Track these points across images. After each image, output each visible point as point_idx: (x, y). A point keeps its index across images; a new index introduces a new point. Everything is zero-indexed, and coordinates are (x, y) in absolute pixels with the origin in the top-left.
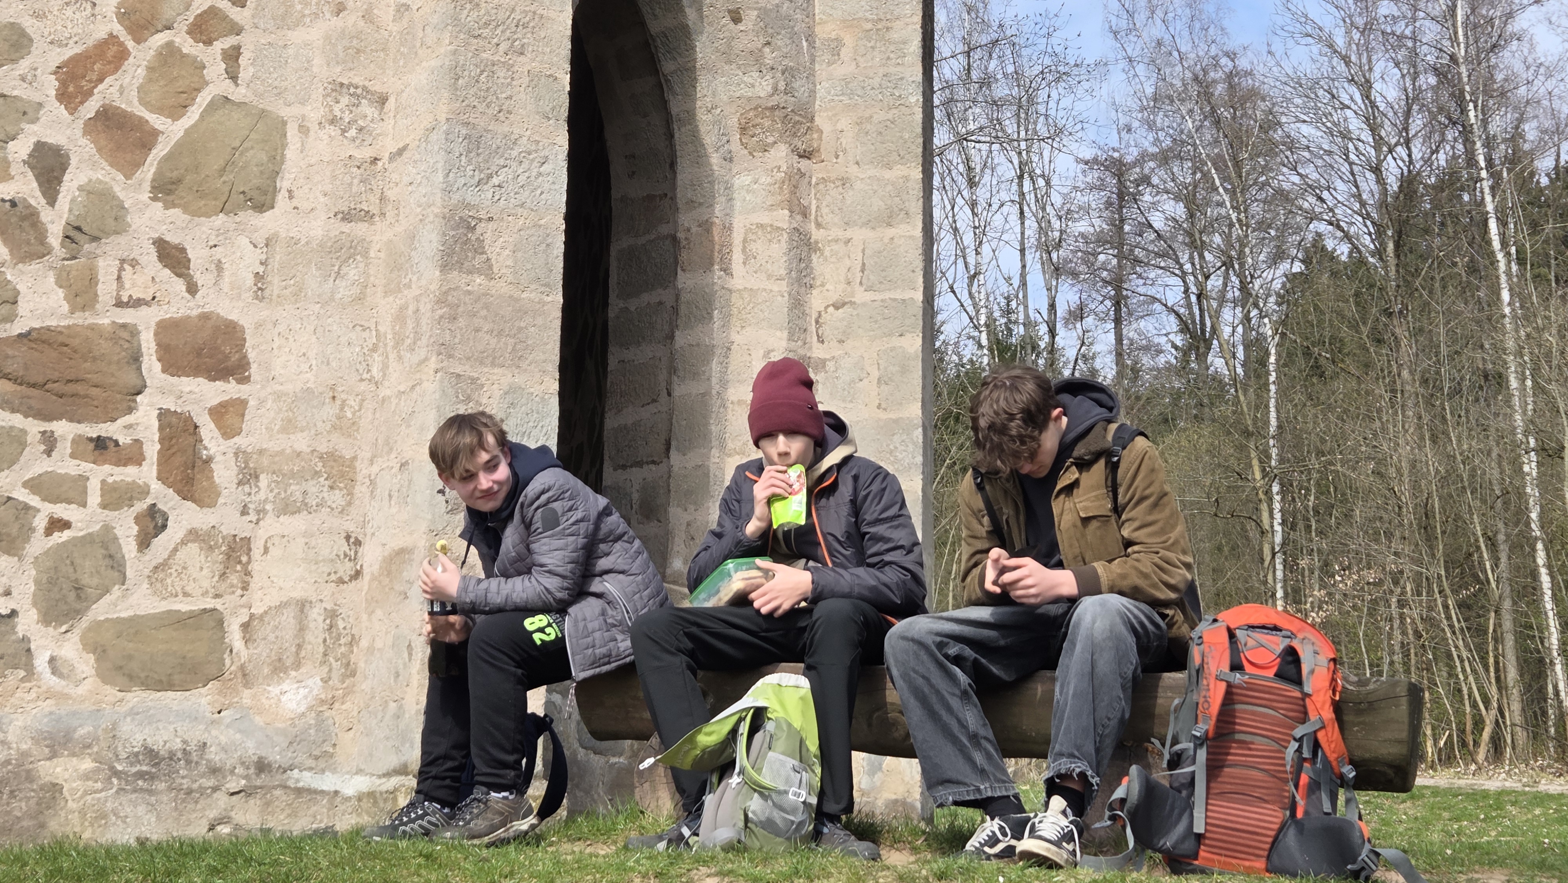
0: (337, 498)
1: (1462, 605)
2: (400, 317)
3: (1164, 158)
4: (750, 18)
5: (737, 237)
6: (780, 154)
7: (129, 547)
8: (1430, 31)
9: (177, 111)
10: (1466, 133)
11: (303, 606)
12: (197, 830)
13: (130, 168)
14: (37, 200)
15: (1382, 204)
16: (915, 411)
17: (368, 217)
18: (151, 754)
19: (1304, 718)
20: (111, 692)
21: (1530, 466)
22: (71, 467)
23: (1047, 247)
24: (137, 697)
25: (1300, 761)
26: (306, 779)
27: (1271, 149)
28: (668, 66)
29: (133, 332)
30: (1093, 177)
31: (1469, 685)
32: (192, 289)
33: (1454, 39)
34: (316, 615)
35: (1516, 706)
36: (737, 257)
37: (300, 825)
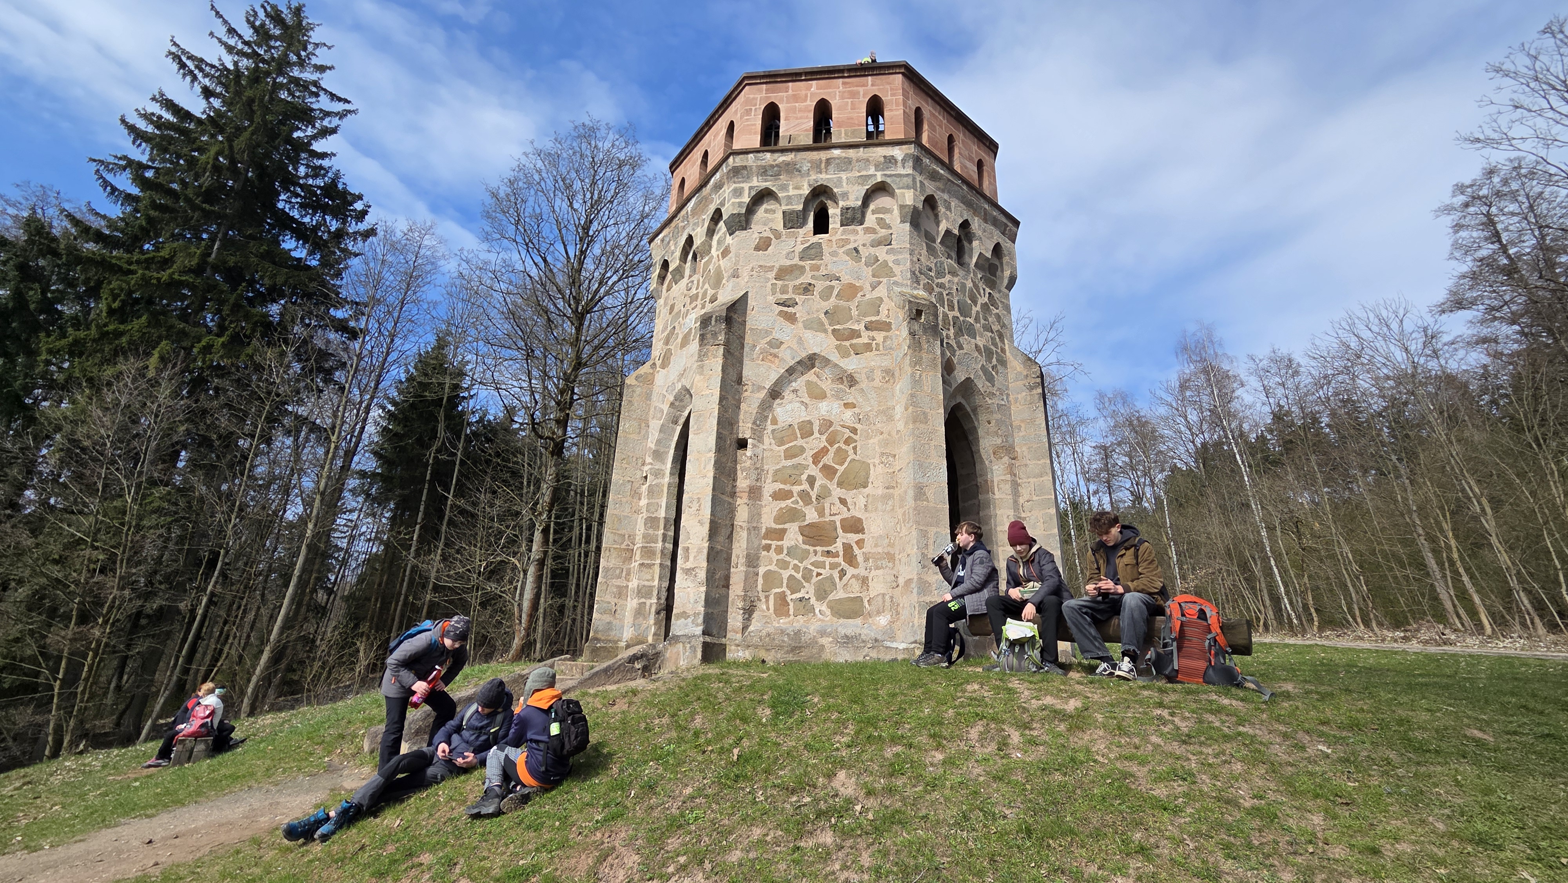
0: (890, 565)
1: (1245, 579)
2: (904, 514)
3: (1119, 444)
4: (993, 423)
5: (996, 484)
6: (1006, 459)
7: (837, 580)
8: (1205, 398)
9: (842, 464)
10: (1224, 429)
11: (884, 595)
12: (861, 659)
13: (831, 480)
14: (809, 490)
15: (1197, 452)
16: (1056, 531)
17: (893, 487)
18: (847, 636)
19: (1210, 632)
20: (835, 619)
21: (1264, 533)
22: (821, 559)
23: (1084, 473)
24: (842, 621)
25: (1210, 646)
26: (889, 644)
27: (1155, 438)
28: (971, 438)
29: (834, 522)
30: (1097, 451)
31: (1253, 607)
32: (849, 510)
33: (1215, 401)
34: (887, 597)
35: (1271, 613)
36: (996, 489)
37: (888, 658)
